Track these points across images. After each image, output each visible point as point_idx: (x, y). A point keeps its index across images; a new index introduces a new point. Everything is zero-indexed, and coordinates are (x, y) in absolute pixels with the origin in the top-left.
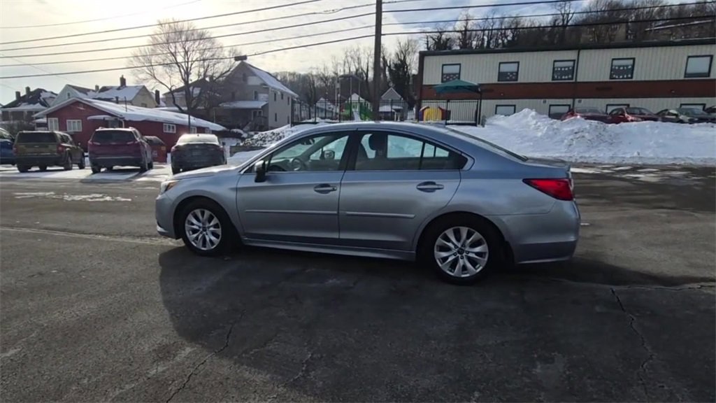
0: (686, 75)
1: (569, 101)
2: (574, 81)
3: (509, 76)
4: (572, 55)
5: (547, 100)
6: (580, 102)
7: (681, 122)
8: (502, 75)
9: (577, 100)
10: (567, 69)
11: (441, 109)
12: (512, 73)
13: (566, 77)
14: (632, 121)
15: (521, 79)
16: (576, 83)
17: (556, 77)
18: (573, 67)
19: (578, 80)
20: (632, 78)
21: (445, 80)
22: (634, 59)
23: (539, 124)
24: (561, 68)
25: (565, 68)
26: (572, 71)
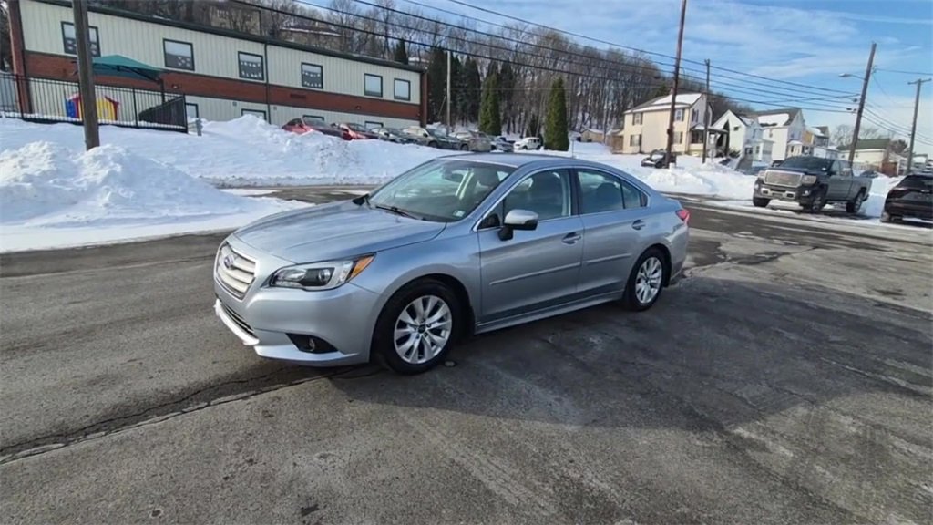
0: (366, 93)
1: (263, 107)
2: (265, 82)
3: (180, 61)
4: (257, 48)
5: (238, 102)
6: (275, 108)
7: (393, 141)
8: (169, 58)
9: (272, 106)
10: (254, 66)
11: (110, 101)
12: (184, 58)
13: (256, 76)
14: (359, 138)
15: (199, 70)
16: (267, 85)
17: (243, 73)
18: (262, 64)
19: (270, 82)
20: (322, 87)
21: (70, 48)
22: (321, 67)
23: (275, 136)
24: (248, 63)
25: (252, 63)
26: (262, 68)
